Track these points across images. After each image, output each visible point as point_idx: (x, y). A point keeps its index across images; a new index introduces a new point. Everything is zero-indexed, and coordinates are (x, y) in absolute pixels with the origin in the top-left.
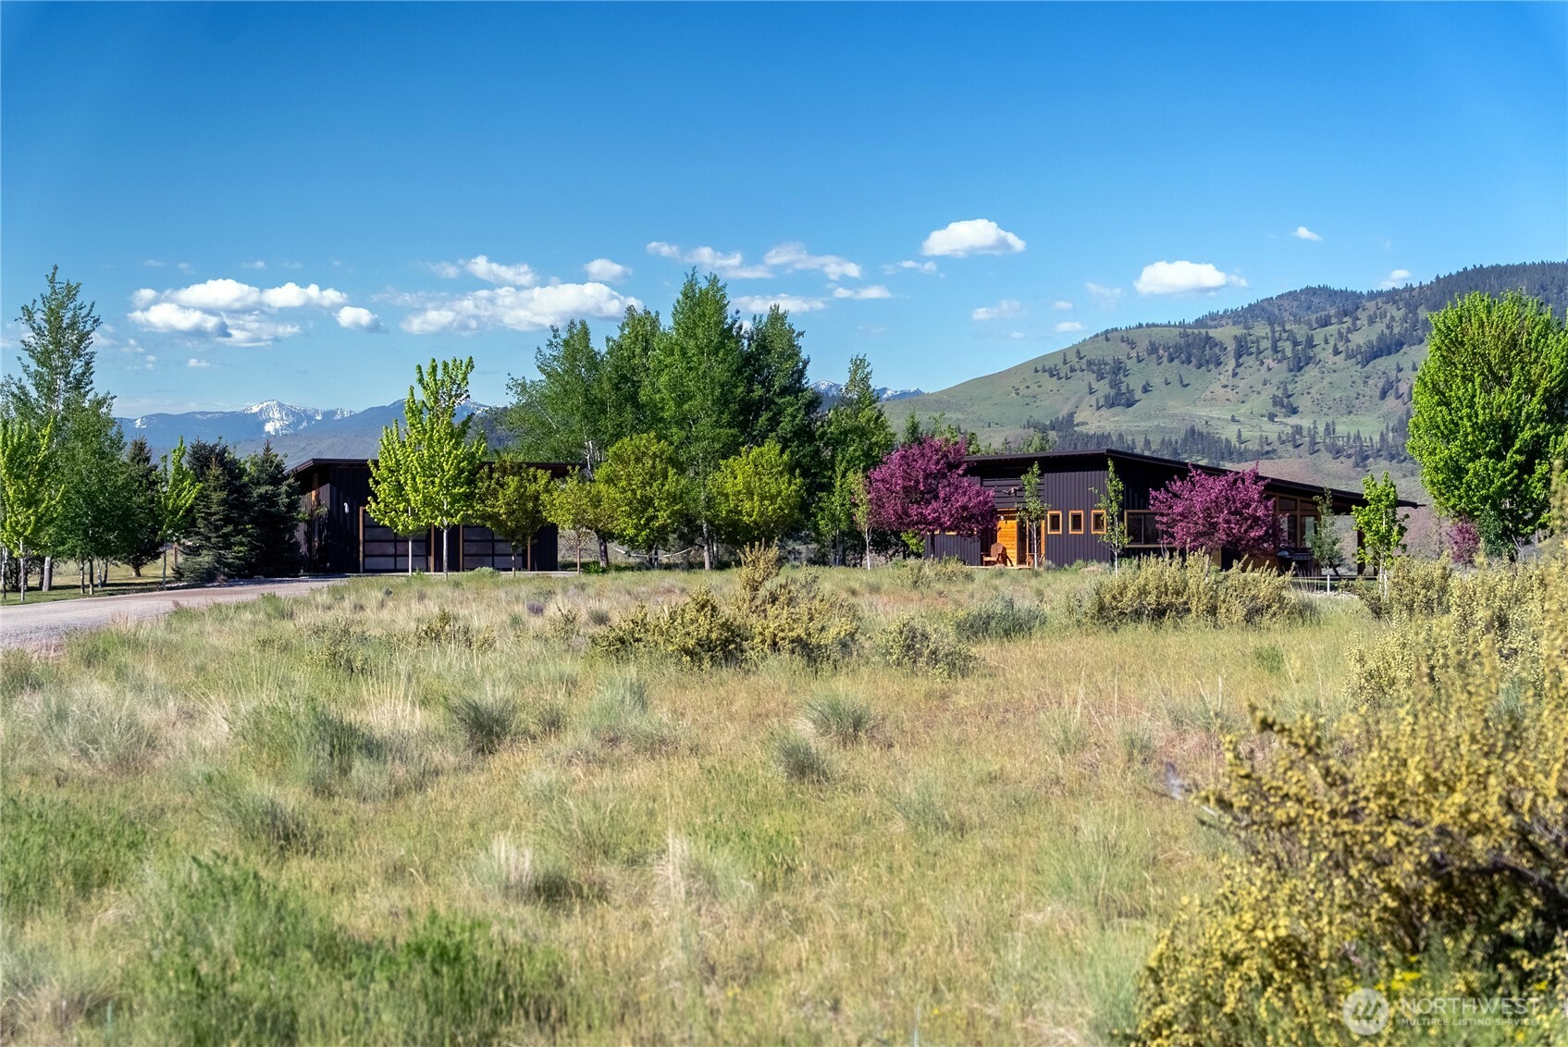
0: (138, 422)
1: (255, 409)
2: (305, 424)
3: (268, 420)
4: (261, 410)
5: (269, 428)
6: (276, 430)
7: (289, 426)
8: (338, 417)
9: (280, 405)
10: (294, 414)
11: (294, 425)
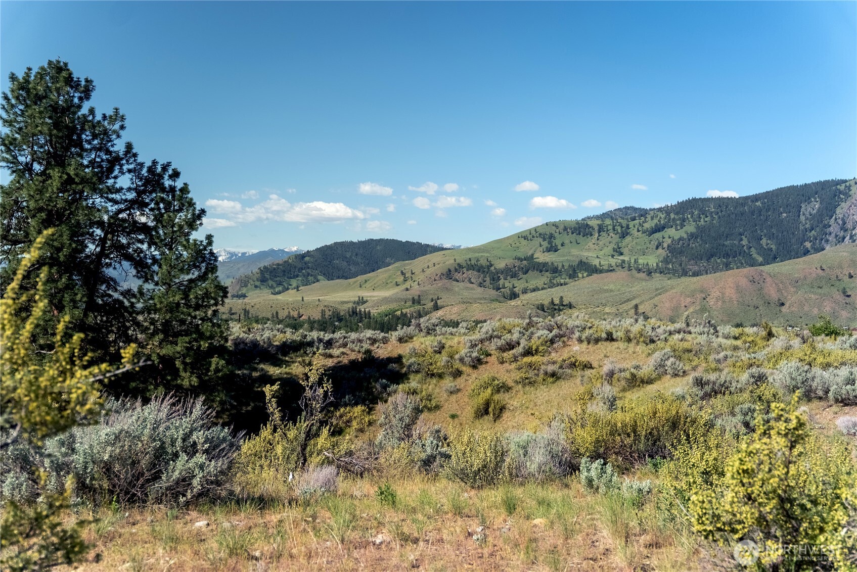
2: (234, 258)
3: (219, 256)
5: (220, 259)
7: (228, 258)
10: (230, 253)
11: (230, 257)
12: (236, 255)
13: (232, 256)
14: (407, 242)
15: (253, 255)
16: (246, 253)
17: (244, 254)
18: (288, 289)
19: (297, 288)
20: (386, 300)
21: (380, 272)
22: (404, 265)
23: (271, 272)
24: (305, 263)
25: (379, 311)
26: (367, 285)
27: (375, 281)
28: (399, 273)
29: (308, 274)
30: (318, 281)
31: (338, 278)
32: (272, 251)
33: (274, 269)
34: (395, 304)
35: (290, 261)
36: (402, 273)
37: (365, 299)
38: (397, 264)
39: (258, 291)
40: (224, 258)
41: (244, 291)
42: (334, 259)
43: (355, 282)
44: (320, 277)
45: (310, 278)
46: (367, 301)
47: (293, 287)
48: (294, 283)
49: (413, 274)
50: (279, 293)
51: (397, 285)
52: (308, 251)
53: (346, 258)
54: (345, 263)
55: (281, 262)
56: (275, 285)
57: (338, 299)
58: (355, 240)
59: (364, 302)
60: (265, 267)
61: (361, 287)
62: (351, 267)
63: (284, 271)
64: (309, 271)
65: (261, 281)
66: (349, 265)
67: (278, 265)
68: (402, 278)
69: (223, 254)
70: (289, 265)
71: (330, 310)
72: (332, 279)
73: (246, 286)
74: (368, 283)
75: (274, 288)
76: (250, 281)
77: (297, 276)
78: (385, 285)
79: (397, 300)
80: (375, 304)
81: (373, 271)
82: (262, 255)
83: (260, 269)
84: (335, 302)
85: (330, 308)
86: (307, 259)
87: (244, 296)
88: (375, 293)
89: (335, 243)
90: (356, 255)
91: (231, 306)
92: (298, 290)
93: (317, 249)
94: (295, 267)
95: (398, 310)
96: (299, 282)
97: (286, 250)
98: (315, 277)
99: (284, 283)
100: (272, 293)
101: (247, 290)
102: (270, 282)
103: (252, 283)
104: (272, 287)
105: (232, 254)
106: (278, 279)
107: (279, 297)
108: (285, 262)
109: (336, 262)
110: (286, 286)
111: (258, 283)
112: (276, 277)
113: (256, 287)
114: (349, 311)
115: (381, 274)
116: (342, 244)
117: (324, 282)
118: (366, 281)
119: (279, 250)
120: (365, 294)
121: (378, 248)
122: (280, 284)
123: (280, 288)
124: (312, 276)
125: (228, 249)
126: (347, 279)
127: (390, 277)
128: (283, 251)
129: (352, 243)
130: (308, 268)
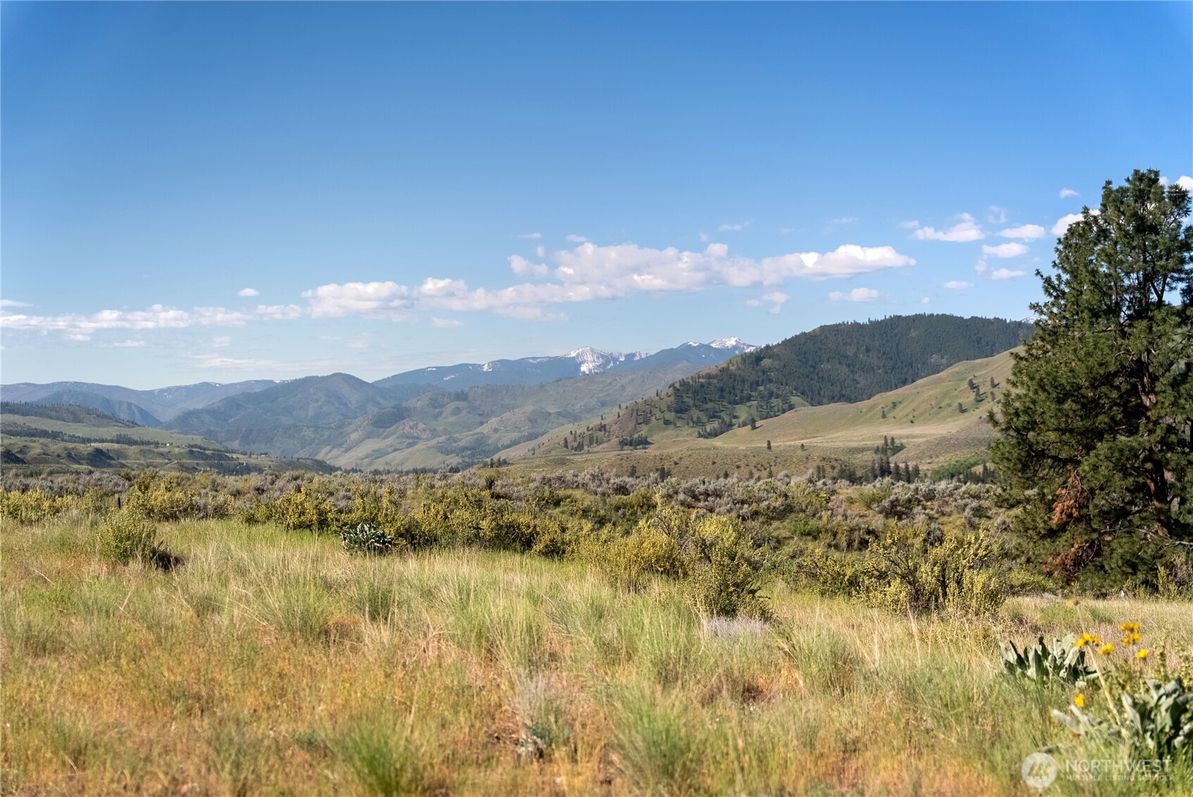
0: (486, 367)
1: (573, 354)
2: (611, 364)
3: (582, 363)
4: (578, 355)
5: (584, 368)
6: (590, 370)
7: (599, 366)
8: (637, 358)
9: (592, 350)
10: (603, 356)
11: (604, 365)
12: (615, 360)
13: (608, 363)
14: (974, 319)
15: (649, 358)
16: (633, 355)
17: (630, 357)
18: (730, 426)
19: (753, 423)
20: (945, 444)
21: (923, 386)
22: (974, 368)
23: (696, 392)
24: (764, 372)
25: (935, 466)
26: (899, 412)
27: (915, 405)
28: (965, 385)
29: (771, 394)
30: (791, 407)
31: (833, 399)
32: (686, 348)
33: (702, 386)
34: (966, 451)
35: (732, 368)
36: (972, 386)
37: (897, 442)
38: (958, 367)
39: (670, 432)
40: (591, 366)
41: (643, 431)
42: (821, 361)
43: (872, 407)
44: (795, 400)
45: (774, 401)
46: (901, 448)
47: (741, 420)
48: (743, 412)
49: (994, 386)
50: (714, 434)
51: (963, 412)
52: (768, 347)
53: (847, 357)
54: (844, 369)
55: (714, 371)
56: (704, 419)
57: (841, 444)
58: (863, 320)
59: (898, 449)
60: (683, 383)
61: (884, 416)
62: (856, 377)
63: (722, 390)
64: (772, 387)
65: (677, 412)
66: (853, 372)
67: (709, 376)
68: (972, 396)
69: (590, 358)
70: (732, 376)
71: (833, 468)
72: (820, 403)
73: (647, 422)
74: (900, 407)
75: (703, 424)
76: (655, 411)
77: (749, 398)
78: (936, 411)
79: (971, 443)
80: (923, 452)
81: (904, 383)
82: (667, 358)
83: (672, 386)
84: (836, 450)
85: (834, 463)
86: (766, 362)
87: (644, 443)
88: (917, 430)
89: (823, 328)
90: (868, 350)
91: (634, 463)
92: (754, 428)
93: (786, 342)
94: (743, 381)
95: (976, 464)
96: (754, 412)
97: (714, 345)
98: (785, 400)
99: (723, 414)
100: (700, 436)
101: (650, 431)
102: (695, 413)
103: (659, 415)
104: (698, 423)
105: (607, 359)
106: (710, 405)
107: (718, 442)
108: (722, 370)
109: (825, 366)
110: (727, 419)
111: (670, 416)
112: (705, 401)
113: (667, 423)
114: (873, 468)
115: (925, 389)
116: (836, 330)
117: (804, 411)
118: (895, 405)
119: (701, 346)
120: (897, 431)
121: (913, 334)
122: (714, 416)
123: (715, 424)
124: (777, 396)
125: (598, 348)
126: (850, 400)
127: (945, 394)
128: (708, 347)
129: (856, 326)
130: (770, 381)
